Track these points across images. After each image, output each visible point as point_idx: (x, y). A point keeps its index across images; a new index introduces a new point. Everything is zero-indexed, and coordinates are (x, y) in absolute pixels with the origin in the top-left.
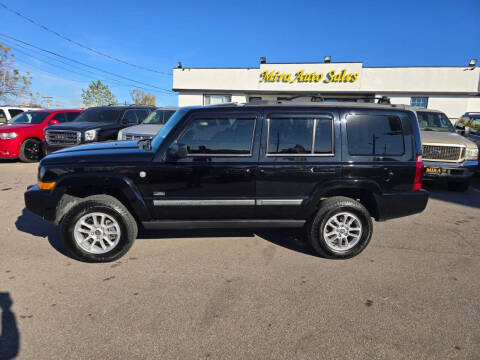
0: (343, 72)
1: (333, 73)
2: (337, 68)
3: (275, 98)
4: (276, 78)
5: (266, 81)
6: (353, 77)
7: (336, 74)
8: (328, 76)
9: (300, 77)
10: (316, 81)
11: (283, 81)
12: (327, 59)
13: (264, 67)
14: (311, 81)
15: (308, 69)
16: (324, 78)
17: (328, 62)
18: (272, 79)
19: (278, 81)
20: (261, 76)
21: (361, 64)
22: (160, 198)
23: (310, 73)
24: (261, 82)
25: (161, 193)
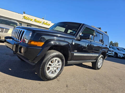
0: (47, 22)
1: (44, 22)
2: (46, 21)
3: (27, 24)
5: (25, 19)
6: (49, 24)
7: (45, 23)
8: (43, 22)
9: (35, 21)
10: (40, 23)
11: (30, 20)
12: (43, 18)
13: (24, 15)
14: (38, 23)
16: (42, 23)
18: (27, 19)
19: (29, 20)
20: (23, 17)
21: (51, 22)
22: (76, 53)
23: (38, 20)
24: (23, 19)
25: (76, 51)
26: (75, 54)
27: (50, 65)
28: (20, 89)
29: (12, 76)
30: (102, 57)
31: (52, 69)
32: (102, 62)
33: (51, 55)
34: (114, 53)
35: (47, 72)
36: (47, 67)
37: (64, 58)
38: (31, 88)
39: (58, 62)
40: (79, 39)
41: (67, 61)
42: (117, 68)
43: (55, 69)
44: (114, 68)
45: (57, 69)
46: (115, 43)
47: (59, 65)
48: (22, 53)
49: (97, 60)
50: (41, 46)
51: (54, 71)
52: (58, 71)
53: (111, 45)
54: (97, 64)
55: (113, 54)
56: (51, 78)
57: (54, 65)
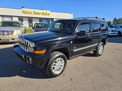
0: (46, 13)
2: (45, 11)
3: (28, 18)
4: (28, 13)
5: (24, 13)
6: (49, 14)
7: (44, 13)
9: (35, 13)
10: (39, 15)
11: (30, 14)
13: (23, 9)
14: (38, 14)
15: (37, 11)
16: (42, 14)
17: (42, 9)
18: (26, 13)
19: (28, 14)
20: (23, 12)
21: (50, 11)
22: (75, 49)
23: (38, 12)
24: (23, 13)
25: (75, 48)
26: (75, 51)
27: (54, 65)
28: (35, 89)
29: (27, 78)
30: (102, 44)
31: (57, 67)
32: (102, 48)
33: (54, 57)
34: (117, 32)
35: (53, 71)
36: (52, 67)
37: (65, 57)
38: (43, 86)
39: (61, 60)
40: (76, 36)
41: (69, 58)
42: (119, 49)
43: (59, 67)
44: (115, 50)
45: (61, 67)
46: (119, 19)
47: (62, 63)
48: (30, 62)
49: (97, 48)
50: (44, 53)
51: (59, 68)
52: (62, 68)
53: (115, 22)
54: (98, 52)
55: (116, 34)
56: (58, 75)
57: (58, 64)
